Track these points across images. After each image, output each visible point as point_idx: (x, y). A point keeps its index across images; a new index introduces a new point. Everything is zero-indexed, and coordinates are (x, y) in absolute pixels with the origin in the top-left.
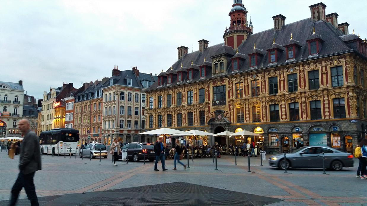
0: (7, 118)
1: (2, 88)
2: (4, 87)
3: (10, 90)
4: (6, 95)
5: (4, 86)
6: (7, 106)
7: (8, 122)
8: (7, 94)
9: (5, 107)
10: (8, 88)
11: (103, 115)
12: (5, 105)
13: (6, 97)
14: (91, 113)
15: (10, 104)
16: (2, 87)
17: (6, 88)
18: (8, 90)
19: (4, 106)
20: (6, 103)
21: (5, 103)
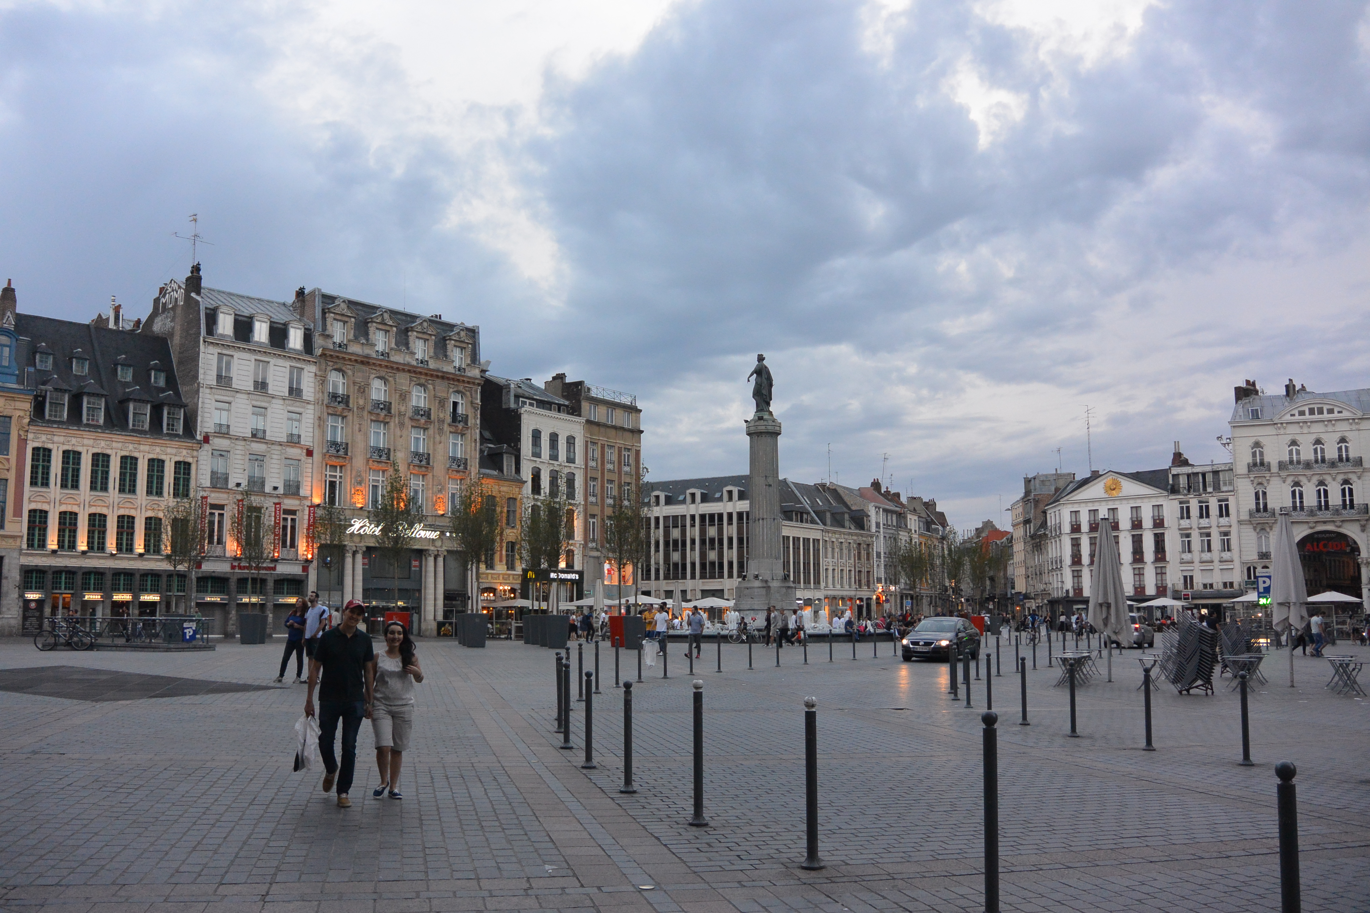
0: (1358, 520)
1: (1326, 416)
2: (1331, 411)
3: (1354, 419)
4: (1343, 440)
5: (1331, 407)
6: (1353, 477)
7: (1364, 535)
8: (1346, 434)
9: (1346, 482)
10: (1346, 414)
12: (1345, 477)
13: (1343, 445)
15: (1359, 470)
16: (1325, 411)
17: (1339, 412)
18: (1348, 419)
19: (1340, 478)
20: (1349, 468)
21: (1343, 467)
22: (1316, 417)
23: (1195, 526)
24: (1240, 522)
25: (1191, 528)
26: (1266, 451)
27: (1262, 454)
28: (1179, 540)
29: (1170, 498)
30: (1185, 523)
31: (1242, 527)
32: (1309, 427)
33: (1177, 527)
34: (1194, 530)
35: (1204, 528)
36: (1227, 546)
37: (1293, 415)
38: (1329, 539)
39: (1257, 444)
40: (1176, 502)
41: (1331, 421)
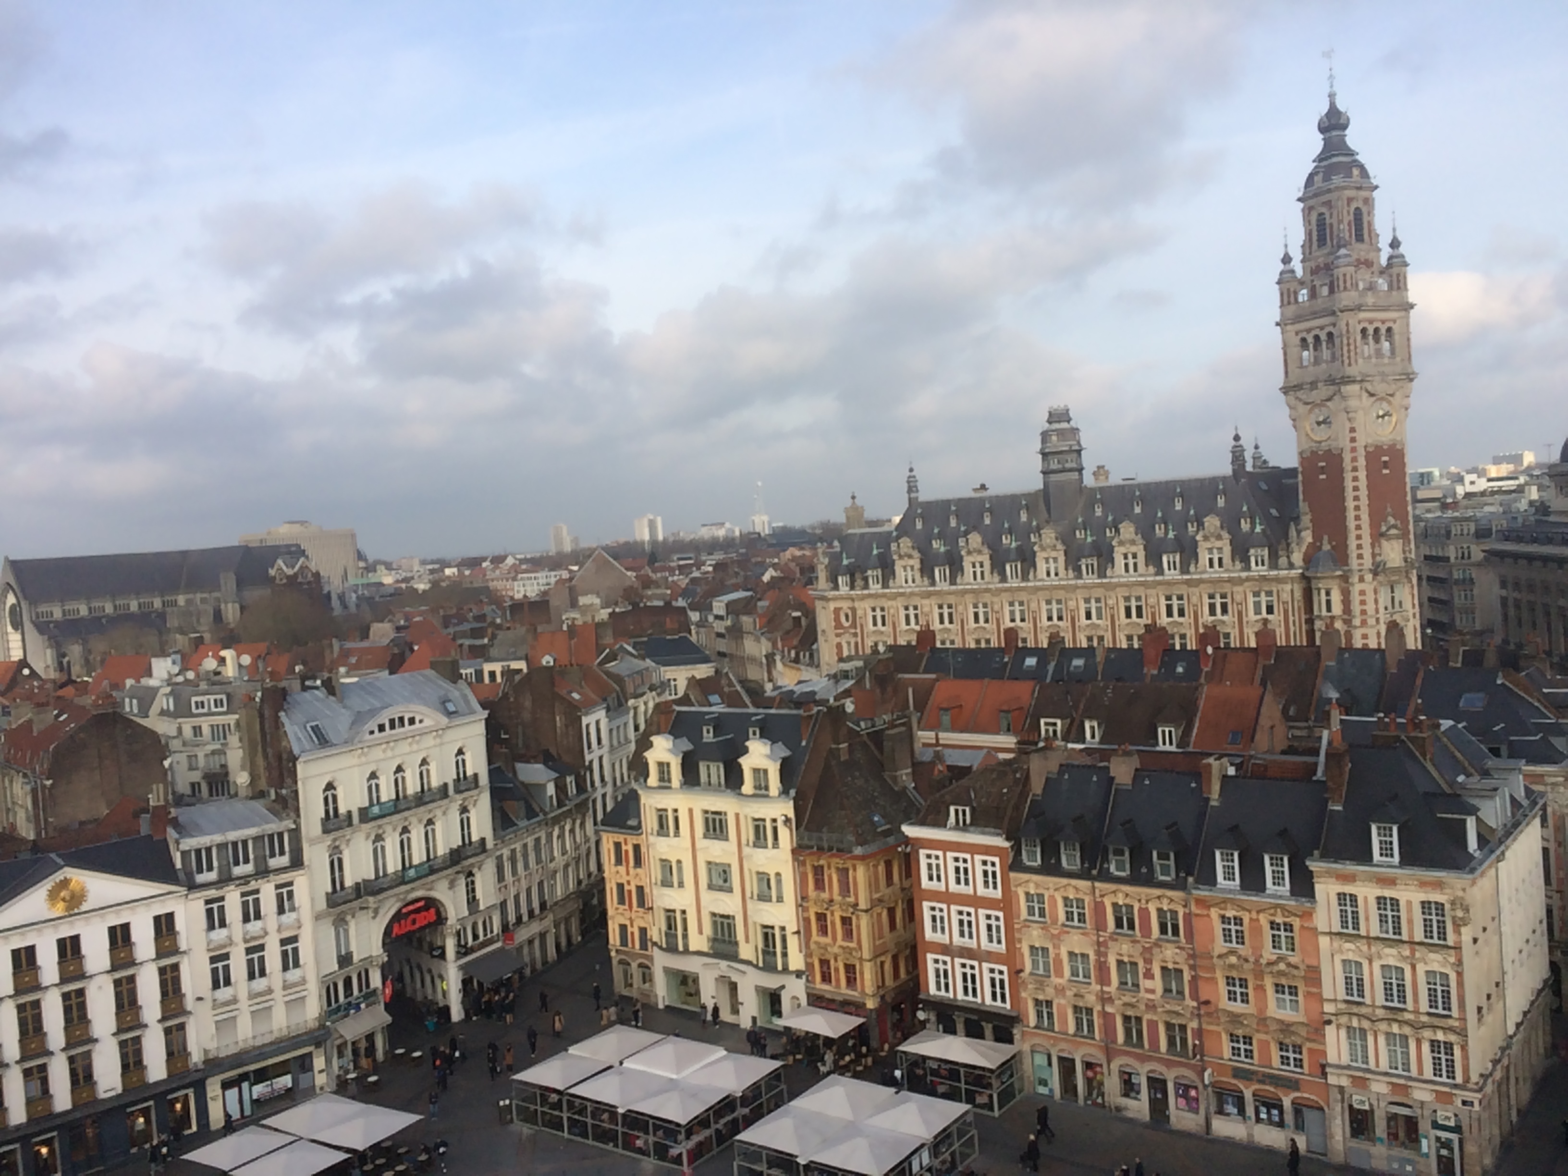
1: (408, 729)
2: (412, 721)
3: (438, 731)
4: (423, 761)
5: (411, 715)
6: (437, 815)
7: (451, 893)
8: (429, 751)
9: (429, 823)
10: (427, 722)
11: (1327, 993)
12: (430, 815)
13: (424, 769)
14: (1192, 956)
15: (444, 802)
16: (407, 722)
17: (422, 722)
18: (432, 731)
19: (424, 819)
21: (425, 803)
22: (398, 730)
23: (238, 937)
24: (318, 917)
25: (231, 945)
26: (340, 793)
27: (335, 797)
28: (206, 968)
29: (190, 897)
30: (219, 935)
31: (320, 922)
32: (392, 749)
33: (204, 946)
34: (237, 945)
35: (254, 938)
36: (290, 960)
37: (372, 732)
38: (417, 911)
39: (330, 786)
40: (202, 902)
41: (413, 737)
